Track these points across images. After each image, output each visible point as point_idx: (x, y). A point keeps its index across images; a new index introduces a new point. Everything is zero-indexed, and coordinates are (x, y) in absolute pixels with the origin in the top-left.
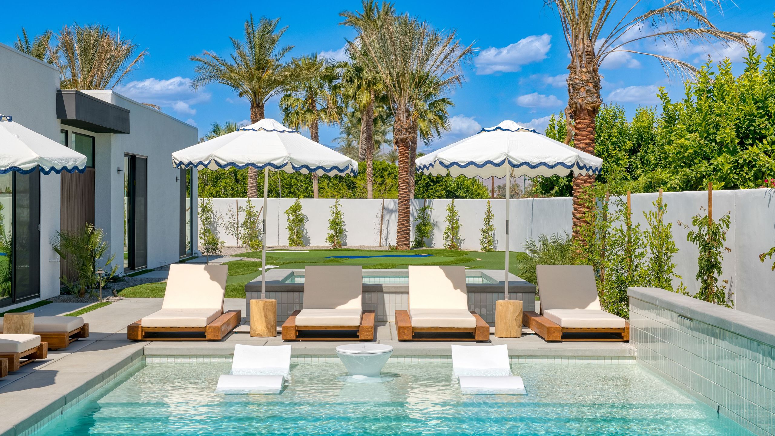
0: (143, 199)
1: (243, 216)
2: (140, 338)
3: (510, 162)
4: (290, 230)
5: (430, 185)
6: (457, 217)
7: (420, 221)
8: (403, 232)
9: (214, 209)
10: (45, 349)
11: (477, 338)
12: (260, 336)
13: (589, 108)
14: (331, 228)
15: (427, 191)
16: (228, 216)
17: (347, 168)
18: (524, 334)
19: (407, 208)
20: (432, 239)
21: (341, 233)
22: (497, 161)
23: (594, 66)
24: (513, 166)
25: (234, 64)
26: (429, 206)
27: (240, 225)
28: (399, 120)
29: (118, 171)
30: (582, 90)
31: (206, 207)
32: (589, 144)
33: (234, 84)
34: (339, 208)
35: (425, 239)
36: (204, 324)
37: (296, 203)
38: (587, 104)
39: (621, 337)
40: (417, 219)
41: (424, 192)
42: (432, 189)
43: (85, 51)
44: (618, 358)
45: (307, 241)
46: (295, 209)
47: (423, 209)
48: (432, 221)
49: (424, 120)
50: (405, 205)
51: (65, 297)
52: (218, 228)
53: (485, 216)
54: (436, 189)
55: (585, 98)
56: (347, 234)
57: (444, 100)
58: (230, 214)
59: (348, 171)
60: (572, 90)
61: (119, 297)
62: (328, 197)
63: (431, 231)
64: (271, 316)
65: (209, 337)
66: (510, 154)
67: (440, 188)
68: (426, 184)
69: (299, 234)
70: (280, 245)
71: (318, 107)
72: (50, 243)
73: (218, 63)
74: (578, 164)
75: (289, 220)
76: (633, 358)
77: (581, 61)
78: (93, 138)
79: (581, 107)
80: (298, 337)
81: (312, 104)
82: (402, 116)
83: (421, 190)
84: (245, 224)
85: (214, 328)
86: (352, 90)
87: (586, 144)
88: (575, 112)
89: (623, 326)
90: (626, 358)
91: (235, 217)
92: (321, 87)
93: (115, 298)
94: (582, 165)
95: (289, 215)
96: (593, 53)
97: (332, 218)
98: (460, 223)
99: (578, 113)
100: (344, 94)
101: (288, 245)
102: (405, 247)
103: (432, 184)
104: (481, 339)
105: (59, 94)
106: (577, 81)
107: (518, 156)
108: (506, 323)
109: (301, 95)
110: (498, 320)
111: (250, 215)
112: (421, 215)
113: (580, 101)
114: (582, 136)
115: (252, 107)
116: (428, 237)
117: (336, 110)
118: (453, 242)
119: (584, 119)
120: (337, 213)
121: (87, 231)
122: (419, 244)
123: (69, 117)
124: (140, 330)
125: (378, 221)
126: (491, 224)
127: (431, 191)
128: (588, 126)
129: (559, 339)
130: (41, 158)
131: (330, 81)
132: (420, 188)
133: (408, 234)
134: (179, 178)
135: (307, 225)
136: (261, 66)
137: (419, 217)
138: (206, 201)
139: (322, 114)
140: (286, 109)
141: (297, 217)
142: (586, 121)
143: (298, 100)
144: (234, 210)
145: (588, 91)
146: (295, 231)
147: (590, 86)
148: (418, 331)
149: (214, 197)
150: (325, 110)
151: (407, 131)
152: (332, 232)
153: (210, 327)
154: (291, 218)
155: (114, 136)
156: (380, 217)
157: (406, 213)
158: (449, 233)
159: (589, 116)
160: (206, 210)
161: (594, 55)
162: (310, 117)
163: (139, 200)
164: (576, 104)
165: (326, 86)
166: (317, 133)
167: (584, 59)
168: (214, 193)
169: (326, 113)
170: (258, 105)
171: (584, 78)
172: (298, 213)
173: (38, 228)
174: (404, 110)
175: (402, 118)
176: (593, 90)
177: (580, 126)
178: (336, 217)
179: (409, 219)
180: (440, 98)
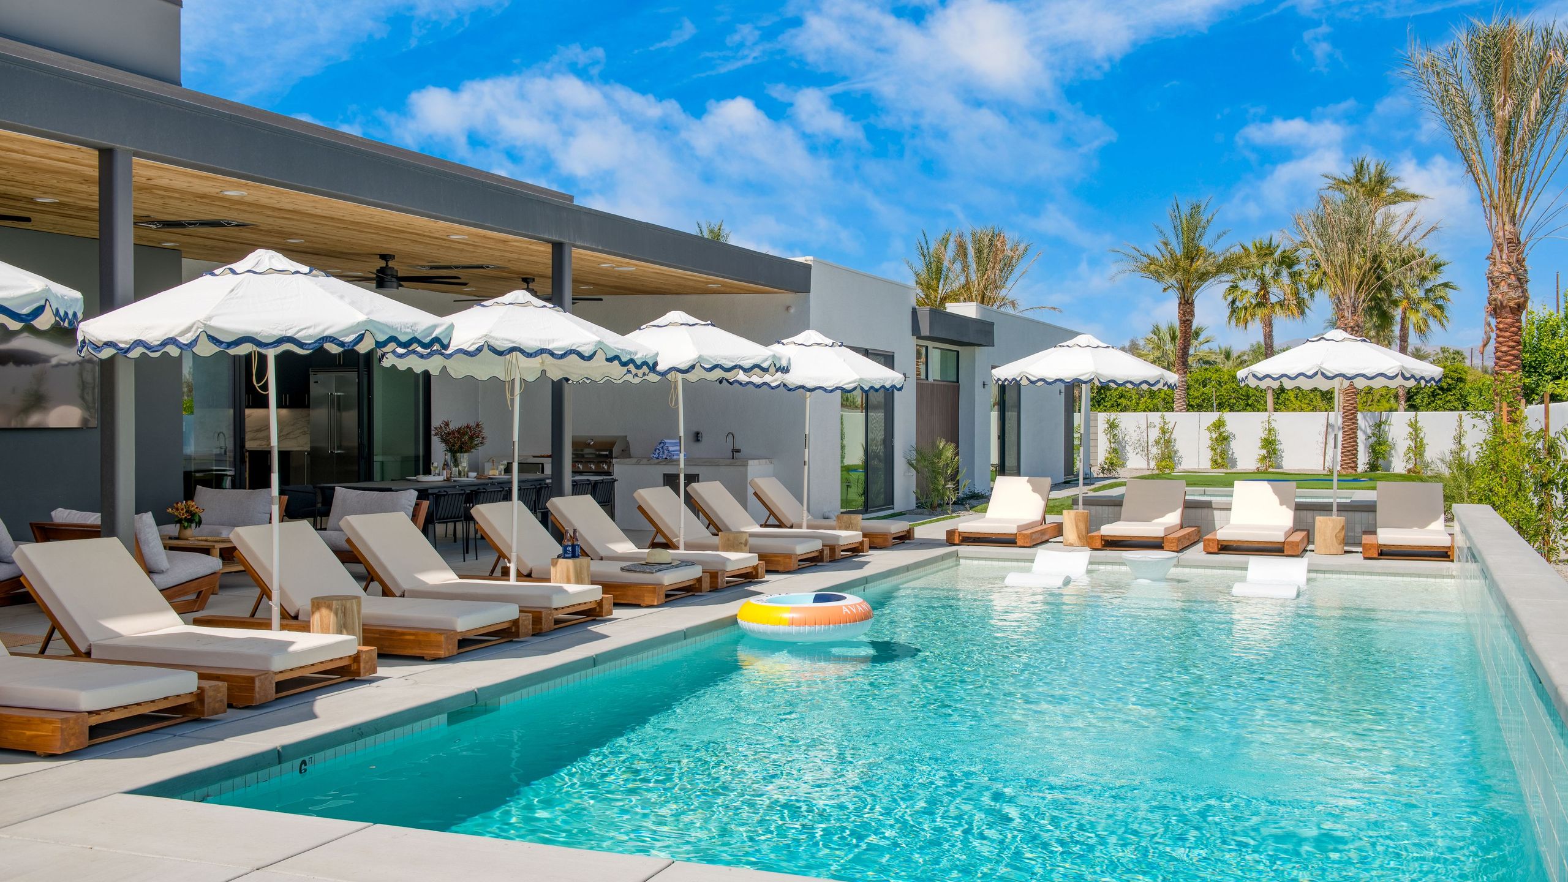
0: (1015, 414)
1: (1155, 434)
2: (957, 542)
3: (1323, 374)
4: (1212, 449)
5: (1439, 394)
6: (1422, 435)
7: (1373, 439)
8: (1350, 453)
9: (1122, 426)
10: (866, 545)
11: (1285, 553)
12: (1072, 545)
13: (1512, 304)
14: (1263, 447)
15: (1433, 402)
16: (1136, 434)
17: (1158, 382)
18: (1346, 552)
19: (1353, 423)
20: (1391, 462)
21: (1275, 453)
22: (1309, 373)
23: (1518, 255)
24: (1327, 377)
25: (1159, 256)
26: (1386, 421)
27: (1150, 444)
28: (1343, 317)
29: (984, 385)
30: (1503, 283)
31: (1113, 423)
32: (1513, 347)
33: (1158, 276)
34: (1273, 424)
35: (1380, 461)
36: (1015, 531)
37: (1219, 420)
38: (1509, 300)
39: (1448, 557)
40: (1370, 437)
41: (1429, 404)
42: (1441, 399)
43: (979, 252)
44: (1435, 576)
45: (1234, 463)
46: (1219, 425)
47: (1379, 425)
48: (1390, 440)
49: (1418, 311)
50: (1351, 419)
51: (919, 510)
52: (1127, 447)
53: (1454, 433)
54: (1447, 399)
55: (1506, 293)
56: (1283, 454)
57: (1446, 285)
58: (1138, 430)
59: (1160, 385)
60: (1491, 285)
61: (971, 512)
62: (1294, 410)
63: (1390, 451)
64: (1082, 526)
65: (1019, 543)
66: (1323, 366)
67: (1453, 397)
68: (1433, 393)
69: (1223, 454)
70: (1201, 467)
71: (1273, 299)
72: (904, 457)
73: (1139, 254)
74: (1403, 375)
75: (1211, 438)
76: (1452, 577)
77: (1501, 251)
78: (958, 352)
79: (1501, 303)
80: (1104, 546)
81: (1264, 295)
82: (1346, 312)
83: (1425, 401)
84: (1157, 443)
85: (1024, 535)
86: (1317, 277)
87: (1508, 346)
88: (1495, 310)
89: (1448, 544)
90: (1443, 577)
91: (1145, 434)
92: (1277, 274)
93: (967, 513)
94: (1408, 375)
95: (1211, 433)
96: (1518, 239)
97: (1264, 436)
98: (1425, 442)
99: (1498, 311)
100: (1307, 282)
101: (1209, 467)
102: (1350, 470)
103: (1440, 392)
104: (1290, 553)
105: (914, 312)
106: (1496, 274)
107: (1332, 368)
108: (1325, 540)
109: (1250, 286)
110: (1318, 538)
111: (1164, 432)
112: (1376, 432)
113: (1500, 297)
114: (1504, 337)
115: (1180, 303)
116: (1384, 458)
117: (1295, 302)
118: (1416, 464)
119: (1506, 318)
120: (1270, 430)
121: (938, 446)
122: (1373, 467)
123: (923, 334)
124: (957, 534)
125: (1322, 439)
126: (1462, 443)
127: (1439, 402)
128: (1512, 326)
129: (1376, 555)
130: (861, 379)
131: (1290, 266)
132: (1423, 397)
133: (1355, 455)
134: (1063, 390)
135: (1233, 444)
136: (1192, 254)
137: (1373, 434)
138: (1113, 415)
139: (1277, 308)
140: (1233, 302)
141: (1220, 434)
142: (1509, 320)
143: (1246, 292)
144: (1144, 427)
145: (1509, 285)
146: (1218, 451)
147: (1513, 280)
148: (1225, 544)
149: (1150, 411)
150: (1281, 304)
151: (1353, 330)
152: (1264, 452)
153: (1020, 534)
154: (1214, 435)
155: (978, 349)
156: (1323, 435)
157: (1351, 429)
158: (1411, 455)
159: (1513, 313)
160: (1112, 426)
161: (1520, 243)
162: (1261, 313)
163: (1010, 415)
164: (1495, 300)
165: (1285, 273)
166: (1271, 331)
167: (1505, 248)
168: (1151, 406)
169: (1282, 306)
170: (1187, 302)
171: (1505, 270)
172: (1222, 430)
173: (892, 442)
174: (1349, 305)
175: (1346, 315)
176: (1516, 283)
177: (1501, 326)
178: (1269, 433)
179: (1356, 437)
180: (1440, 281)
